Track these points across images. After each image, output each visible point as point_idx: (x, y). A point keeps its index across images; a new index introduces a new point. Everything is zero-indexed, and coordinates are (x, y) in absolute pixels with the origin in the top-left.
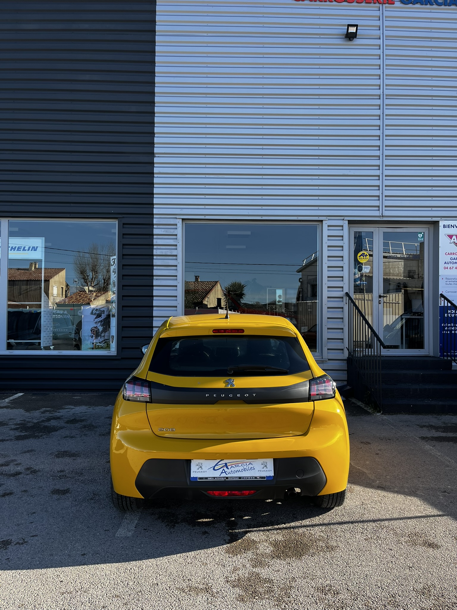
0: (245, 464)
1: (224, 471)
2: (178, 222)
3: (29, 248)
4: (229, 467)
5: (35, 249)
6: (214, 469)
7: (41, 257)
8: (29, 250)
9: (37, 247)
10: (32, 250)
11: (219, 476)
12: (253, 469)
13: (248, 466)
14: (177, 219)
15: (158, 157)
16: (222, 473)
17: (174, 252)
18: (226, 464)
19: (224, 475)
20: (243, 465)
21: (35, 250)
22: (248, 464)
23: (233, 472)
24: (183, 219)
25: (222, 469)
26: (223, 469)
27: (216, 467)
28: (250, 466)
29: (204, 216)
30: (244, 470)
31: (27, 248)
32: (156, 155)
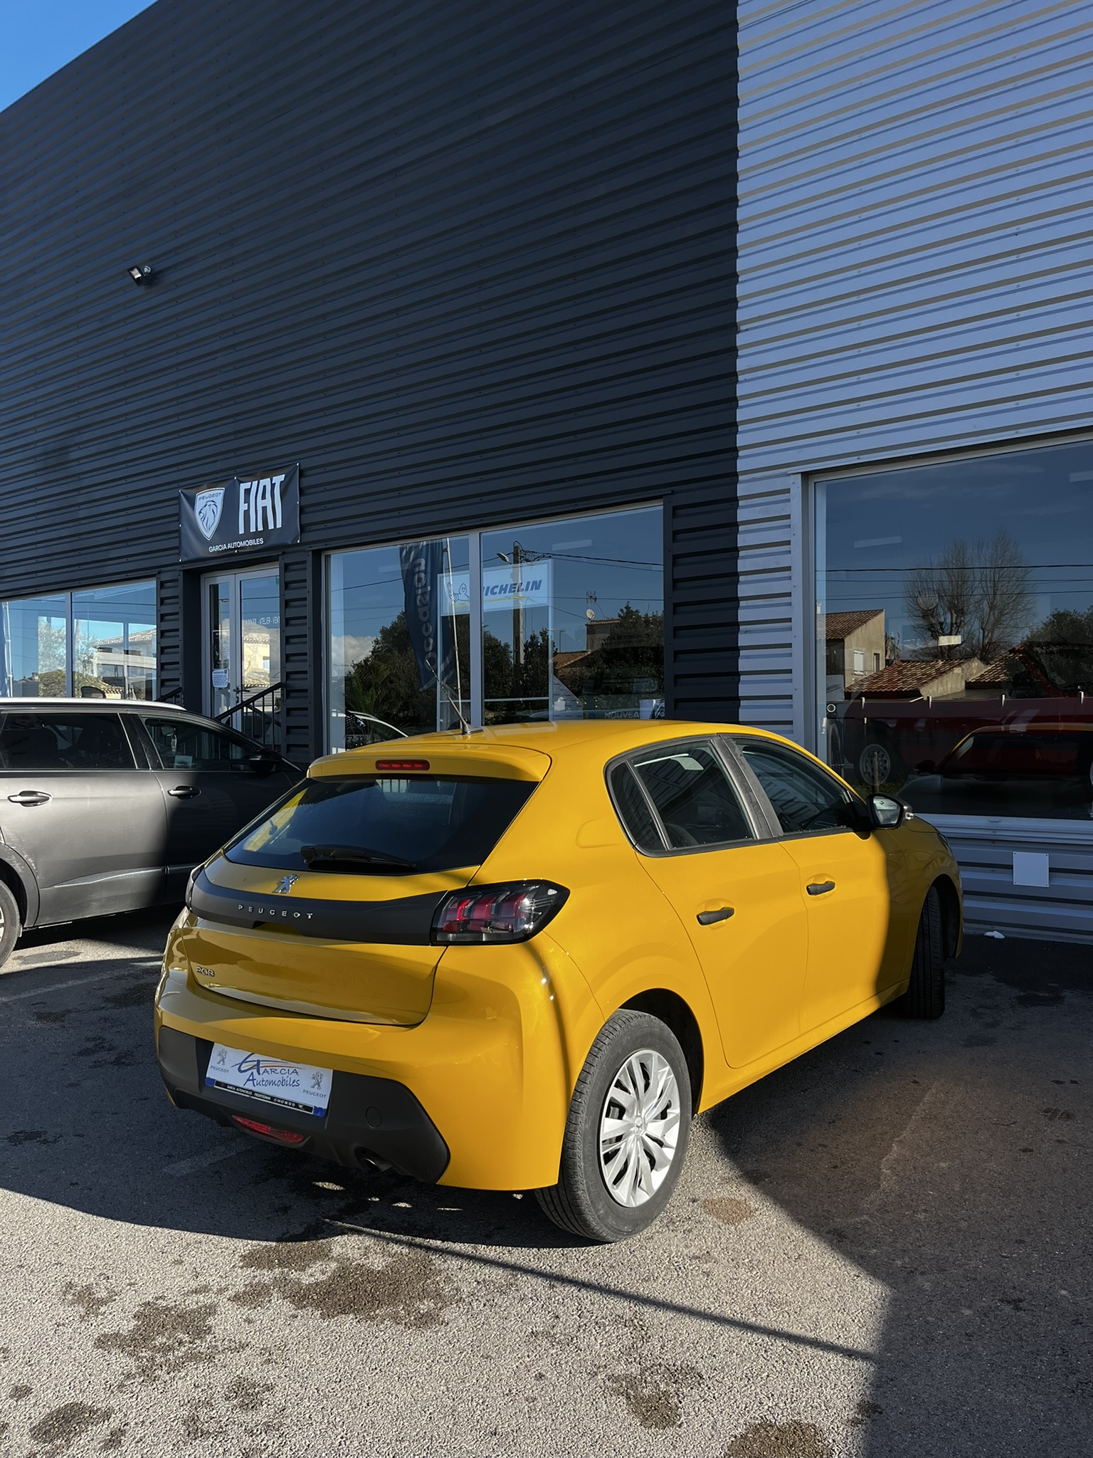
0: (287, 1069)
1: (251, 1078)
2: (793, 483)
3: (528, 583)
4: (262, 1070)
5: (536, 585)
6: (240, 1071)
7: (546, 602)
8: (527, 590)
9: (540, 581)
10: (532, 589)
11: (242, 1086)
12: (296, 1084)
13: (290, 1076)
14: (789, 475)
15: (747, 330)
16: (248, 1080)
17: (783, 561)
18: (259, 1061)
19: (249, 1086)
20: (283, 1072)
21: (538, 588)
22: (291, 1070)
23: (264, 1083)
24: (806, 476)
25: (250, 1072)
26: (252, 1073)
27: (244, 1065)
28: (294, 1076)
29: (857, 457)
30: (283, 1083)
31: (524, 587)
32: (742, 328)
